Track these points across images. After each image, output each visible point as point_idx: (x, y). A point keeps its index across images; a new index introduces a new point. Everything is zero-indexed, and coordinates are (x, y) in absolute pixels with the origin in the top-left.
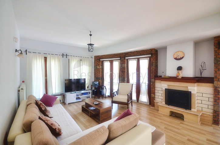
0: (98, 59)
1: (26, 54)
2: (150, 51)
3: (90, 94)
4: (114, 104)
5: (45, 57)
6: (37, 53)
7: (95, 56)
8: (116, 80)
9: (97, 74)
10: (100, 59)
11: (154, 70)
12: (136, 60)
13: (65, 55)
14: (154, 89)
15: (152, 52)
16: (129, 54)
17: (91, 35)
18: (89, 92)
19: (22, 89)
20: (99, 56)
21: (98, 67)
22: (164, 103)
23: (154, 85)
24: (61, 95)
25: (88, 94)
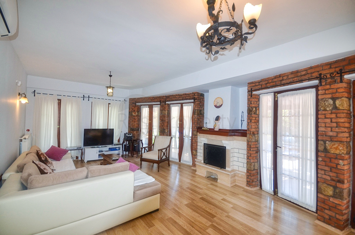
0: (133, 103)
1: (35, 96)
2: (192, 95)
3: (119, 150)
4: (143, 162)
5: (58, 100)
6: (48, 95)
7: (130, 99)
8: (156, 132)
9: (131, 123)
10: (136, 102)
11: (196, 119)
12: (179, 106)
13: (86, 97)
14: (195, 145)
15: (195, 97)
16: (176, 97)
17: (111, 76)
18: (119, 148)
19: (25, 139)
20: (135, 98)
21: (134, 114)
22: (203, 162)
23: (196, 139)
24: (79, 149)
25: (117, 150)
